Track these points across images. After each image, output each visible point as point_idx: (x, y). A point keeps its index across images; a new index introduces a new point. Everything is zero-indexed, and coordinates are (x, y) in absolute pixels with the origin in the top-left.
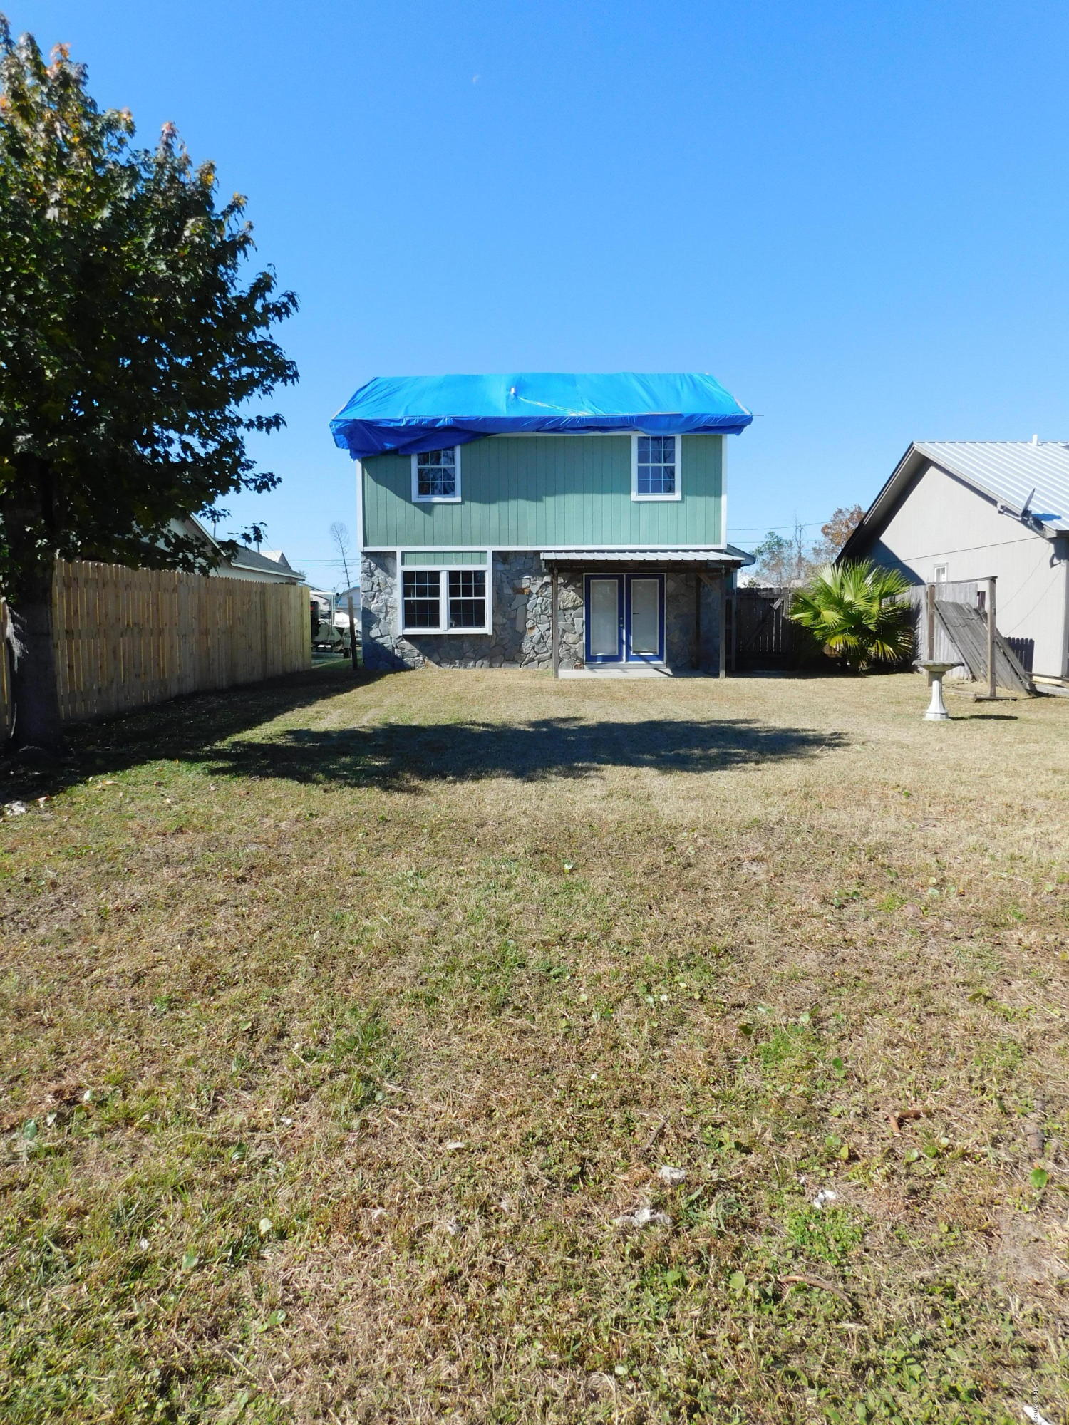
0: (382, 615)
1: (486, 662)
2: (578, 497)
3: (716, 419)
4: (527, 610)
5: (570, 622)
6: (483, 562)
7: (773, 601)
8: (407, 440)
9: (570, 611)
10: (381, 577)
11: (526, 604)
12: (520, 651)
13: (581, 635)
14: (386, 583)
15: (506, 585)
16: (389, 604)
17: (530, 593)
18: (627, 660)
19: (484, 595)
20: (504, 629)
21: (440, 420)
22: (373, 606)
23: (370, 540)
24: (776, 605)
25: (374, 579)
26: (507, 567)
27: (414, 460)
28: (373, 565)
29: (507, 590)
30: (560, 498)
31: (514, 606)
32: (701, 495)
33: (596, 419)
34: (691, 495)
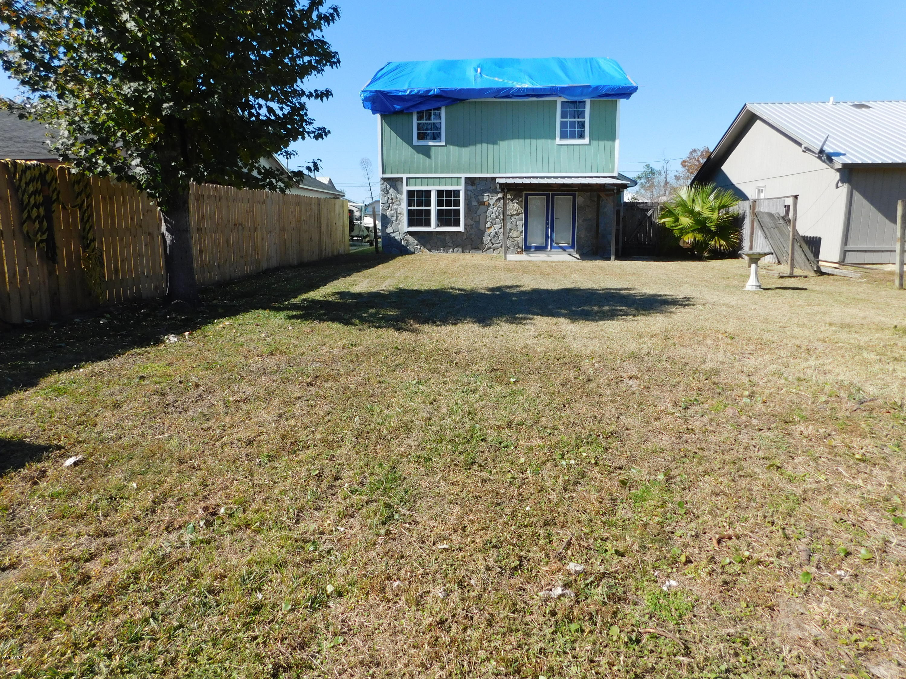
0: (394, 219)
1: (460, 250)
2: (521, 141)
3: (613, 89)
4: (486, 216)
5: (514, 224)
6: (458, 184)
7: (647, 210)
8: (410, 104)
9: (514, 217)
10: (394, 194)
11: (486, 212)
12: (482, 243)
13: (522, 232)
14: (397, 198)
15: (473, 199)
16: (398, 212)
17: (489, 205)
18: (551, 248)
19: (459, 206)
20: (472, 228)
21: (431, 90)
22: (388, 213)
23: (386, 170)
24: (649, 213)
25: (389, 196)
26: (474, 187)
27: (415, 117)
28: (388, 186)
29: (474, 203)
30: (509, 142)
31: (478, 213)
32: (602, 140)
33: (533, 89)
34: (595, 140)
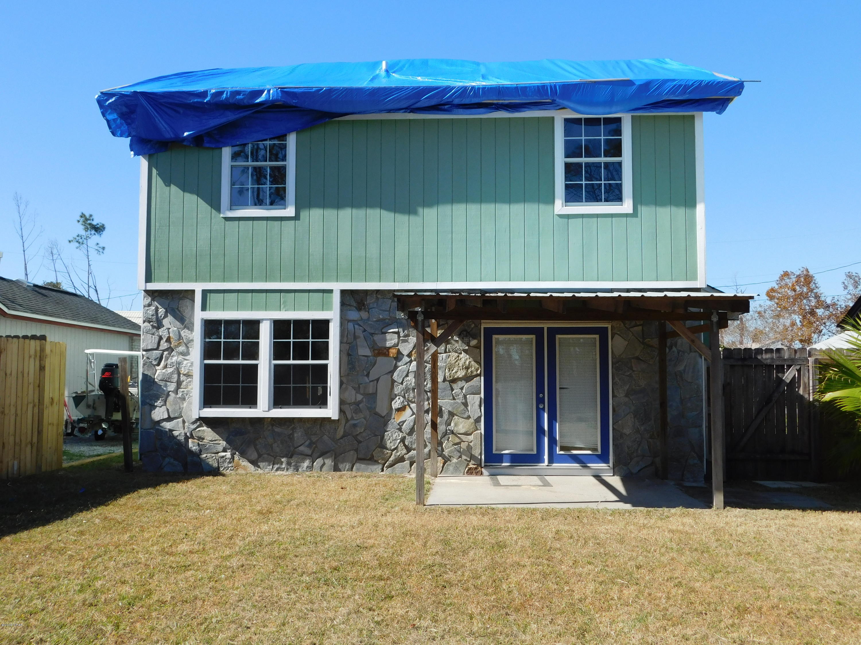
0: (172, 387)
1: (329, 462)
2: (473, 208)
3: (686, 87)
4: (393, 381)
5: (460, 400)
6: (325, 306)
7: (781, 369)
8: (214, 122)
9: (460, 384)
10: (173, 329)
11: (392, 372)
12: (383, 446)
13: (478, 420)
14: (180, 337)
15: (361, 342)
16: (183, 371)
17: (399, 356)
18: (551, 461)
19: (327, 358)
20: (358, 411)
21: (261, 92)
22: (159, 373)
23: (156, 273)
24: (788, 375)
25: (162, 332)
26: (364, 315)
27: (227, 152)
28: (162, 311)
29: (364, 351)
30: (445, 209)
31: (373, 375)
32: (663, 204)
33: (499, 91)
34: (647, 203)
